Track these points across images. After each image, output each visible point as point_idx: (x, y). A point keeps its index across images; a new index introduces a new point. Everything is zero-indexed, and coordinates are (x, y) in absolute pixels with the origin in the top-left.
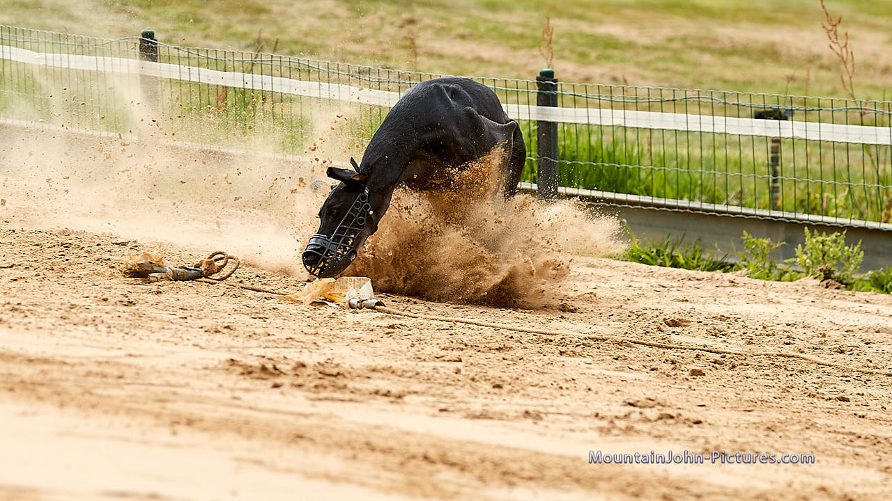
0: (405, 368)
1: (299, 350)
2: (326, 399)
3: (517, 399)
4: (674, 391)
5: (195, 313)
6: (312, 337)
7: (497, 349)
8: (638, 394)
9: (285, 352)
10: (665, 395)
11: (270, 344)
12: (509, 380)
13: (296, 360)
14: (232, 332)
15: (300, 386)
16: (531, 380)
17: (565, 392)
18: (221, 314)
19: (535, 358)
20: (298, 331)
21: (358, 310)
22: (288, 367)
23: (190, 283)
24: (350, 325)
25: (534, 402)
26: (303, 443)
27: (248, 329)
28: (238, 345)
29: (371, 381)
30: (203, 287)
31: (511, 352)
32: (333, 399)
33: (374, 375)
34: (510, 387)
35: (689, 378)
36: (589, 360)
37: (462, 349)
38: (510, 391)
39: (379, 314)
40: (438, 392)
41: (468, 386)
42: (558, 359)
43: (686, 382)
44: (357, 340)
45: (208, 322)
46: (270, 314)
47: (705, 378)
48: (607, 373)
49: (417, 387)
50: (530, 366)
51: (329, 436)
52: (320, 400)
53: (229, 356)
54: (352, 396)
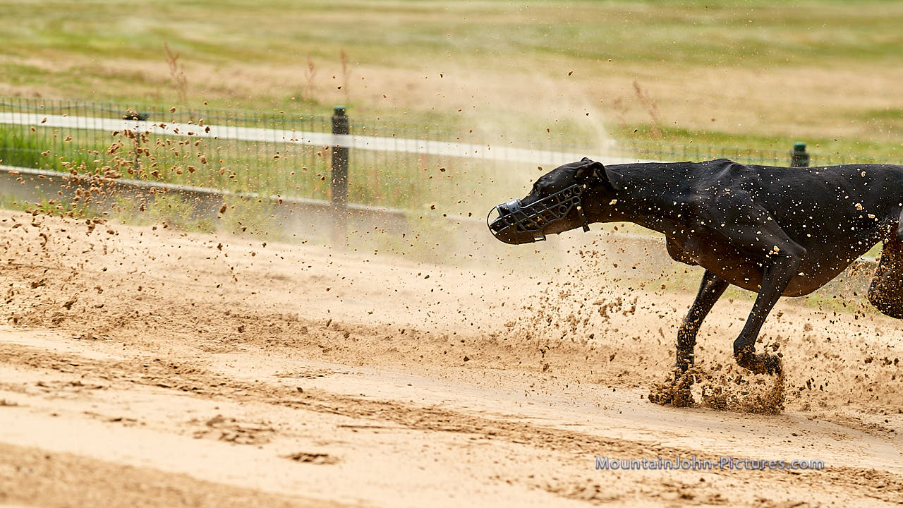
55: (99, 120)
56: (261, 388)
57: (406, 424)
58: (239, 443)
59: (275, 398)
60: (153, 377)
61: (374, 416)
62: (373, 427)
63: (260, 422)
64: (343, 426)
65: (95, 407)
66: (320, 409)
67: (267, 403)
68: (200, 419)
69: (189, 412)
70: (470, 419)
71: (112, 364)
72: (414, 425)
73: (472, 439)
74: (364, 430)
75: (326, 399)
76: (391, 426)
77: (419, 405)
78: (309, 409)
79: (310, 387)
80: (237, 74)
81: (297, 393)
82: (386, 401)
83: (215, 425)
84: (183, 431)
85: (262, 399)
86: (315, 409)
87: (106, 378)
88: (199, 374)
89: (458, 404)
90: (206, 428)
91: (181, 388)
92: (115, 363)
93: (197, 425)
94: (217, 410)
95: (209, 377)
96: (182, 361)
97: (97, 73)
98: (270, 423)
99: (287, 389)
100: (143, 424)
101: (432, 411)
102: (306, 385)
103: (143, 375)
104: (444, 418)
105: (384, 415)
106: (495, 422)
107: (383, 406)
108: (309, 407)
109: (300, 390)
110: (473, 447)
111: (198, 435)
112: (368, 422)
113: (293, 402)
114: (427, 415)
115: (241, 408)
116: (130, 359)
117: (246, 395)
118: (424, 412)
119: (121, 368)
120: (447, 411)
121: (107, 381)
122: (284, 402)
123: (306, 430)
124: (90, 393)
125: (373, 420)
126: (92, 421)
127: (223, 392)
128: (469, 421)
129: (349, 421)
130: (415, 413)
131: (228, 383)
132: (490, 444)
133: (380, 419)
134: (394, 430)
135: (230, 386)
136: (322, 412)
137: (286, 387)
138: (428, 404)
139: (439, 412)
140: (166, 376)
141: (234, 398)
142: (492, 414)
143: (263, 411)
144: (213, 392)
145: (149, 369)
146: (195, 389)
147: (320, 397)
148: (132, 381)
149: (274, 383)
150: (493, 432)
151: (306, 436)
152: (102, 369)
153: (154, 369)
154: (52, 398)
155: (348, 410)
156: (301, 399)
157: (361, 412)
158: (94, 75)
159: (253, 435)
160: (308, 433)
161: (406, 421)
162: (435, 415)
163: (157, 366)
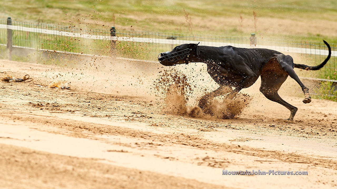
0: (75, 104)
1: (48, 100)
2: (54, 112)
3: (104, 112)
4: (145, 109)
5: (21, 91)
6: (51, 97)
7: (99, 99)
8: (136, 110)
9: (44, 100)
10: (143, 110)
11: (40, 98)
12: (102, 107)
13: (47, 102)
14: (30, 95)
15: (48, 109)
16: (108, 107)
17: (117, 110)
18: (28, 91)
19: (109, 101)
20: (48, 95)
21: (64, 90)
22: (45, 104)
23: (20, 83)
24: (61, 93)
25: (108, 113)
26: (48, 124)
27: (34, 95)
28: (32, 99)
29: (66, 108)
30: (23, 84)
31: (103, 100)
32: (56, 112)
33: (67, 106)
34: (102, 109)
35: (149, 106)
36: (123, 102)
37: (90, 99)
38: (102, 110)
39: (69, 90)
40: (84, 110)
41: (91, 109)
42: (115, 102)
43: (148, 107)
44: (63, 97)
45: (24, 93)
46: (40, 91)
47: (153, 106)
48: (128, 105)
49: (78, 109)
50: (108, 103)
51: (55, 122)
52: (53, 112)
53: (29, 102)
54: (61, 111)
55: (157, 39)
56: (223, 145)
57: (282, 160)
58: (216, 167)
59: (229, 149)
60: (181, 141)
61: (269, 157)
62: (269, 161)
63: (224, 159)
64: (257, 161)
65: (158, 153)
66: (247, 154)
67: (226, 151)
68: (200, 158)
69: (195, 155)
70: (308, 158)
71: (164, 136)
72: (285, 160)
73: (309, 166)
74: (265, 162)
75: (249, 150)
76: (276, 161)
77: (287, 152)
78: (243, 154)
79: (243, 145)
80: (211, 21)
81: (238, 148)
82: (273, 151)
83: (206, 160)
84: (193, 162)
85: (224, 150)
86: (245, 154)
87: (162, 141)
88: (199, 140)
89: (302, 152)
90: (202, 161)
91: (192, 145)
92: (165, 135)
93: (199, 160)
94: (206, 154)
95: (203, 141)
96: (192, 134)
97: (156, 21)
98: (228, 159)
99: (234, 146)
100: (177, 159)
101: (292, 155)
102: (241, 144)
103: (177, 140)
104: (297, 158)
105: (273, 156)
106: (317, 159)
107: (272, 152)
108: (243, 153)
109: (239, 146)
110: (309, 169)
111: (199, 164)
112: (267, 159)
113: (236, 151)
114: (290, 156)
115: (216, 153)
116: (172, 134)
117: (218, 148)
118: (289, 155)
119: (168, 137)
120: (298, 155)
121: (163, 142)
122: (233, 151)
123: (242, 162)
124: (156, 147)
125: (269, 158)
126: (157, 158)
127: (209, 147)
128: (307, 159)
129: (259, 159)
130: (285, 156)
131: (210, 144)
132: (316, 168)
133: (271, 158)
134: (277, 163)
135: (211, 144)
136: (248, 155)
137: (234, 145)
138: (290, 152)
139: (295, 155)
140: (186, 141)
141: (213, 150)
142: (316, 156)
143: (224, 155)
144: (204, 147)
145: (179, 138)
146: (197, 145)
147: (247, 149)
148: (173, 143)
149: (229, 143)
150: (317, 163)
151: (242, 165)
152: (160, 138)
153: (181, 138)
154: (141, 149)
155: (258, 154)
156: (239, 150)
157: (264, 155)
158: (154, 22)
159: (221, 164)
160: (243, 163)
161: (282, 159)
162: (293, 156)
163: (182, 136)
